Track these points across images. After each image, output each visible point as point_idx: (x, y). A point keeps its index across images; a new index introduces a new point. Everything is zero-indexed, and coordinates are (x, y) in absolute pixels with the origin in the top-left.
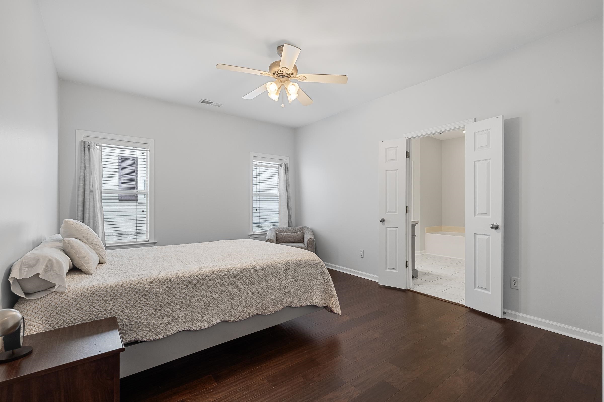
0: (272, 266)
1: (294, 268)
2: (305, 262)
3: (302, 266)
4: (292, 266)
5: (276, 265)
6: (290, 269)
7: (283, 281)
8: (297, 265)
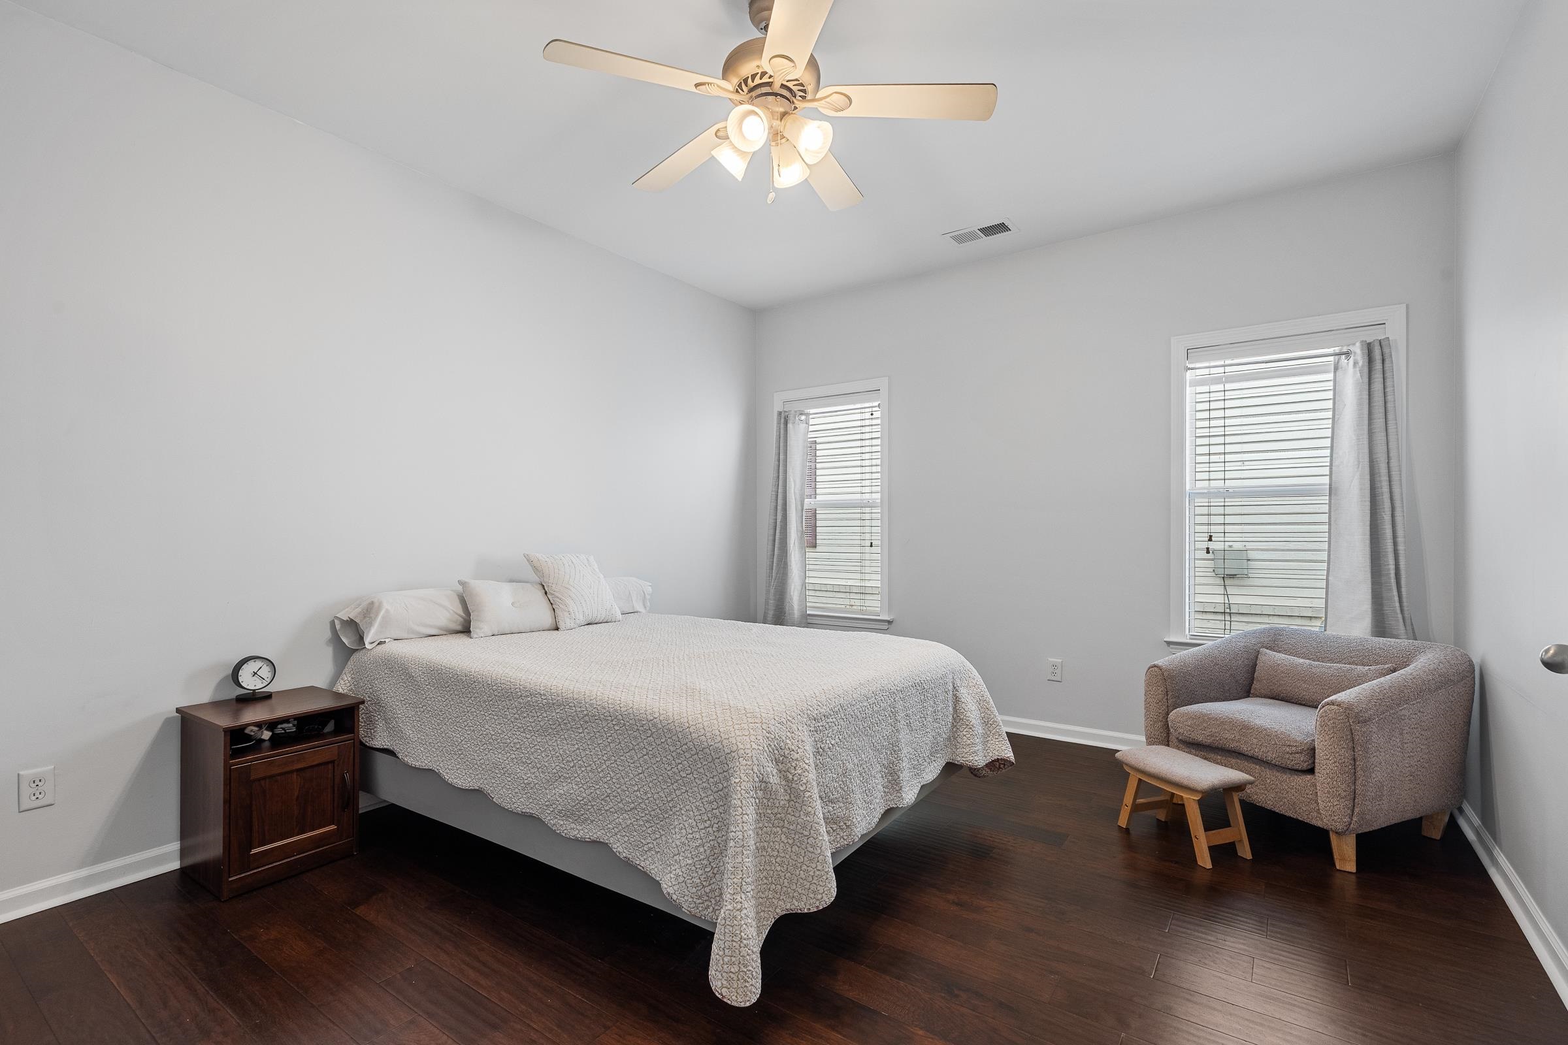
0: (581, 705)
1: (630, 732)
2: (669, 730)
3: (654, 736)
4: (624, 725)
5: (591, 705)
6: (618, 732)
7: (595, 760)
8: (641, 728)
